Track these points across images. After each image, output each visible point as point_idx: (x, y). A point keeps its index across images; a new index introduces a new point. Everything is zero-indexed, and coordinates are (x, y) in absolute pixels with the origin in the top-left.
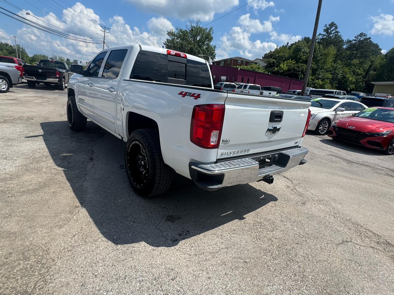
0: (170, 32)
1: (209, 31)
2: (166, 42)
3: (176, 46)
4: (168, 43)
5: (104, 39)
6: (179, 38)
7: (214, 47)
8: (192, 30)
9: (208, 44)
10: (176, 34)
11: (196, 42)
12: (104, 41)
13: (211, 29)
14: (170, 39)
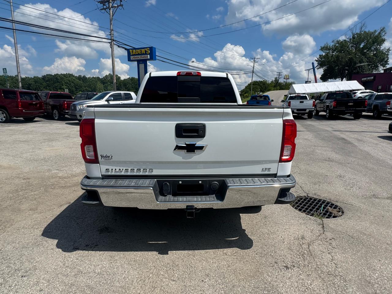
0: (323, 47)
1: (379, 33)
2: (318, 59)
3: (330, 60)
4: (321, 59)
5: (253, 69)
6: (335, 50)
7: (388, 50)
8: (354, 38)
9: (376, 49)
10: (331, 47)
11: (359, 50)
12: (253, 71)
13: (382, 30)
14: (324, 54)
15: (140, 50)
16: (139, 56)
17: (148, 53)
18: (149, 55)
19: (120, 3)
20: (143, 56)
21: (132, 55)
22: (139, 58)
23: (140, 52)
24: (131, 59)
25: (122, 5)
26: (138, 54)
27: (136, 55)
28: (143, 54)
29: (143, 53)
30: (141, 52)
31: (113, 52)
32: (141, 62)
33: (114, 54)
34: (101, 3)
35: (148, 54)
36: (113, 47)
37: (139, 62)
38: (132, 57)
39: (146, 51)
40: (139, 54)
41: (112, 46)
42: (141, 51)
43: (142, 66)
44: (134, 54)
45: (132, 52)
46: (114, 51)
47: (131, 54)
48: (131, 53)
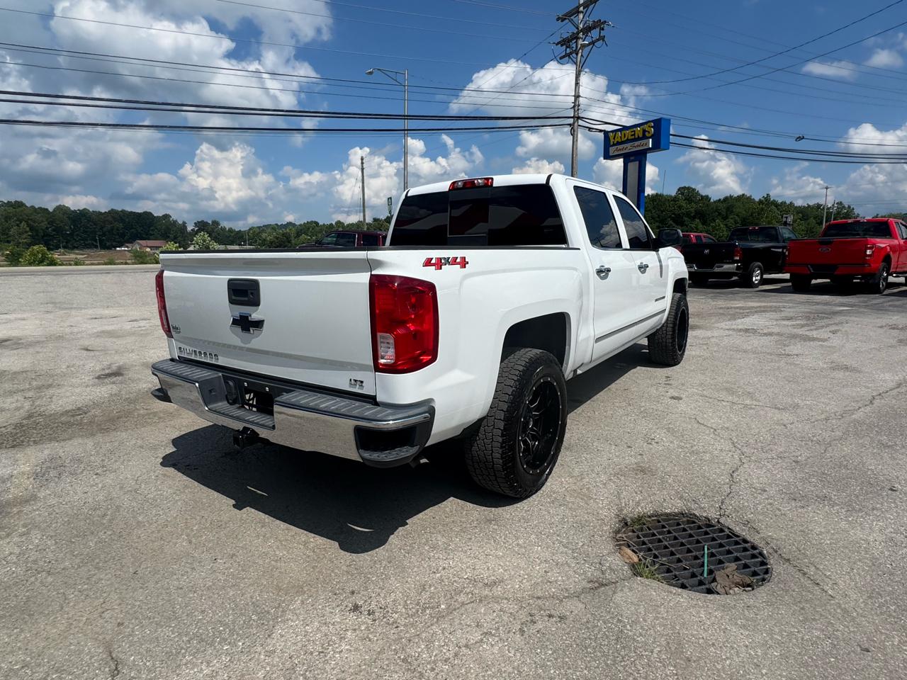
15: (632, 130)
16: (628, 145)
17: (650, 135)
18: (651, 140)
19: (600, 33)
20: (637, 143)
21: (614, 145)
22: (629, 148)
23: (632, 135)
24: (611, 154)
25: (602, 38)
26: (628, 139)
27: (622, 143)
28: (639, 139)
29: (636, 137)
30: (634, 135)
31: (575, 143)
32: (632, 158)
33: (577, 149)
34: (562, 45)
35: (650, 138)
36: (576, 133)
37: (627, 158)
38: (612, 151)
39: (644, 131)
40: (628, 141)
41: (574, 131)
42: (633, 133)
43: (633, 167)
44: (618, 142)
45: (614, 138)
46: (577, 140)
47: (612, 143)
48: (612, 140)
